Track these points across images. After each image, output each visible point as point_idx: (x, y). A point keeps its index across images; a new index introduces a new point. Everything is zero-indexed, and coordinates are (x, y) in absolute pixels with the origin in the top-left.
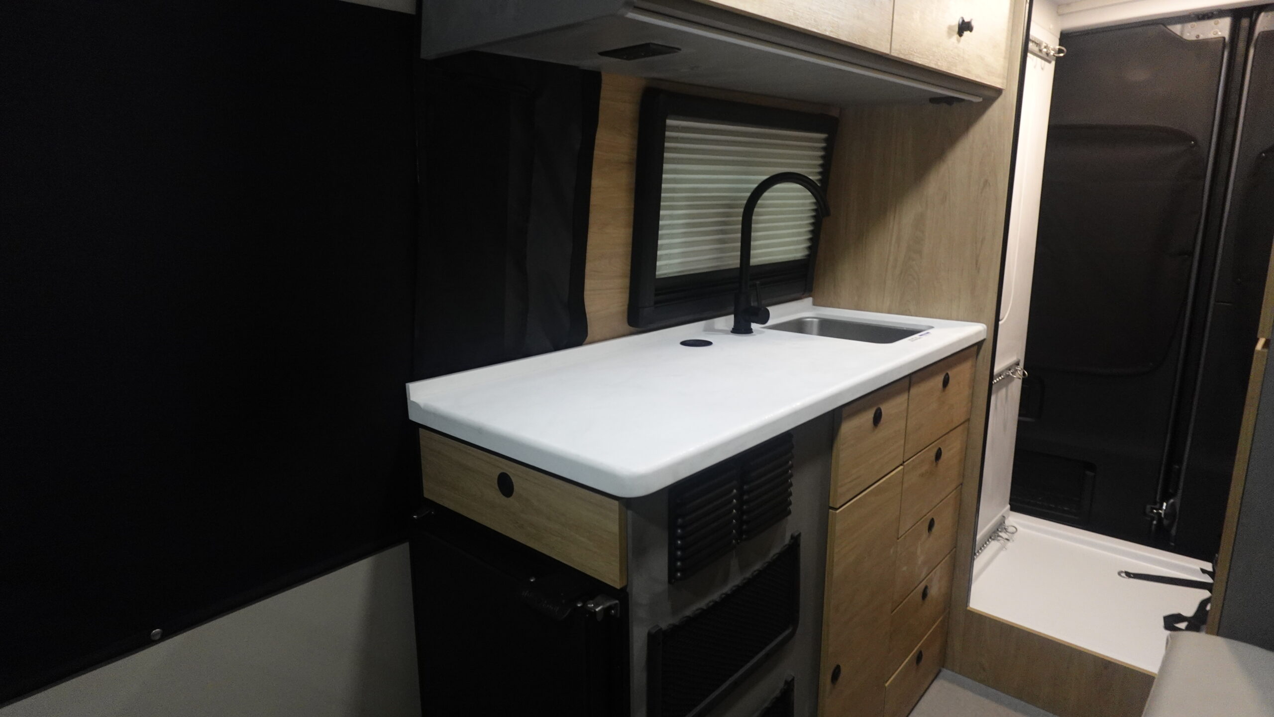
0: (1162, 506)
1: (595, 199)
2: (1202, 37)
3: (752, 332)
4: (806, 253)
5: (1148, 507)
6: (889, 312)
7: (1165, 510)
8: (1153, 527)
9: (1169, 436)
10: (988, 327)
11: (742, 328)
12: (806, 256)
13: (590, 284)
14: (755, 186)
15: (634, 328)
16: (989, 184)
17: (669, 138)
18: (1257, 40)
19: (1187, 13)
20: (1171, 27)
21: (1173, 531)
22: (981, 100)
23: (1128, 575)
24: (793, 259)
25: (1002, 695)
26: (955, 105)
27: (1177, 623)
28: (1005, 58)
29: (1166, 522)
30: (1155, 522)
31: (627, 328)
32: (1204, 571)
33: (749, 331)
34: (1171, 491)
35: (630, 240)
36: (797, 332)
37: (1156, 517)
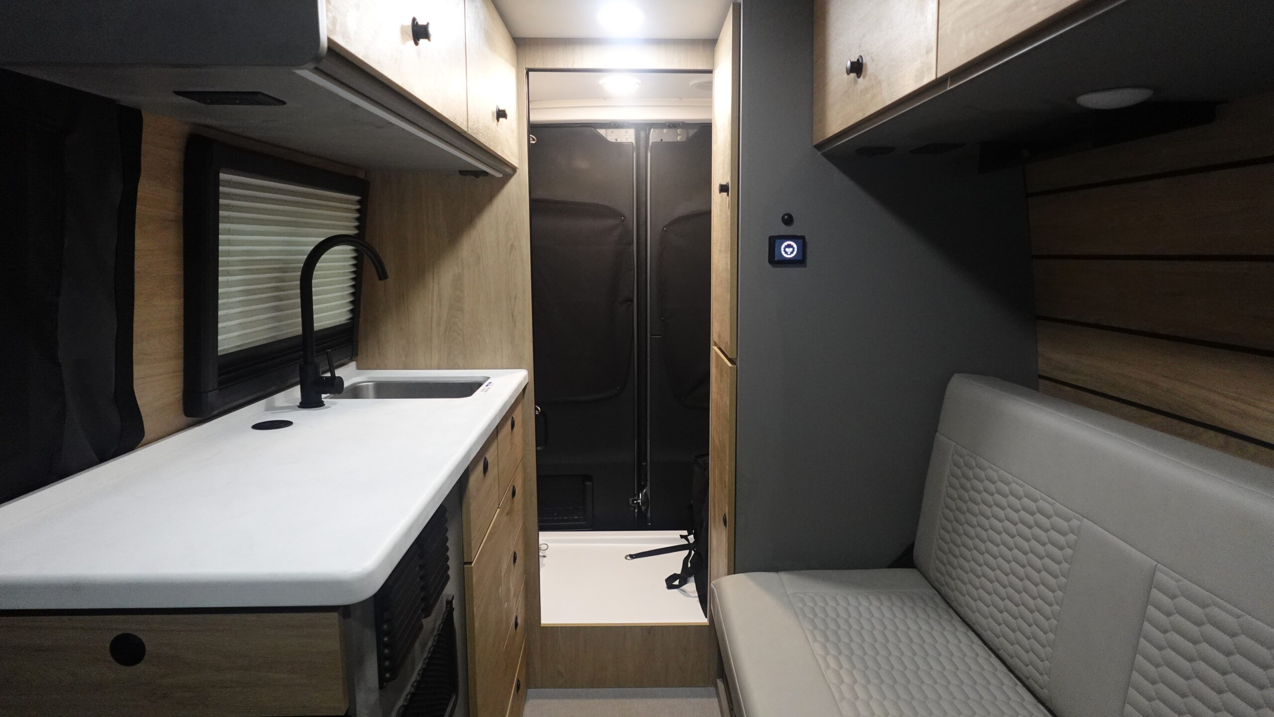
0: (639, 497)
1: (139, 264)
2: (619, 141)
3: (324, 405)
4: (349, 316)
5: (631, 499)
6: (439, 368)
7: (641, 499)
8: (636, 515)
9: (636, 441)
10: (528, 372)
11: (310, 401)
12: (350, 319)
13: (138, 371)
14: (311, 248)
15: (191, 418)
16: (515, 249)
17: (224, 193)
18: (651, 146)
19: (609, 122)
20: (598, 130)
21: (649, 515)
22: (500, 175)
23: (633, 557)
24: (339, 324)
25: (579, 690)
26: (481, 178)
27: (674, 582)
28: (517, 142)
29: (643, 508)
30: (636, 511)
31: (185, 420)
32: (682, 537)
33: (320, 404)
34: (643, 483)
35: (182, 313)
36: (352, 398)
37: (636, 506)
